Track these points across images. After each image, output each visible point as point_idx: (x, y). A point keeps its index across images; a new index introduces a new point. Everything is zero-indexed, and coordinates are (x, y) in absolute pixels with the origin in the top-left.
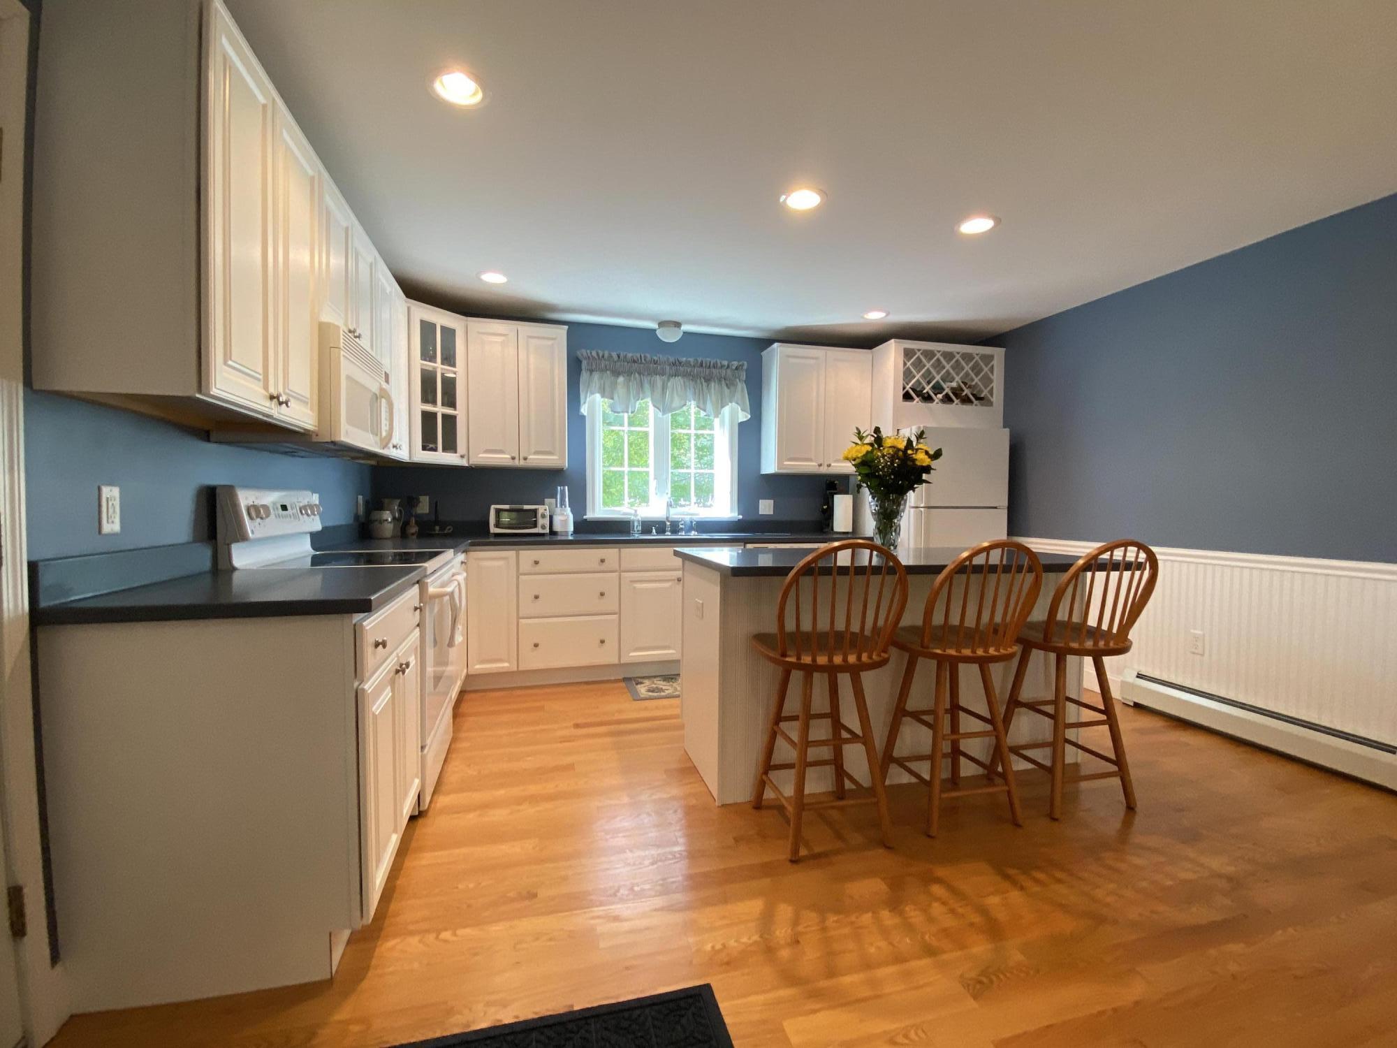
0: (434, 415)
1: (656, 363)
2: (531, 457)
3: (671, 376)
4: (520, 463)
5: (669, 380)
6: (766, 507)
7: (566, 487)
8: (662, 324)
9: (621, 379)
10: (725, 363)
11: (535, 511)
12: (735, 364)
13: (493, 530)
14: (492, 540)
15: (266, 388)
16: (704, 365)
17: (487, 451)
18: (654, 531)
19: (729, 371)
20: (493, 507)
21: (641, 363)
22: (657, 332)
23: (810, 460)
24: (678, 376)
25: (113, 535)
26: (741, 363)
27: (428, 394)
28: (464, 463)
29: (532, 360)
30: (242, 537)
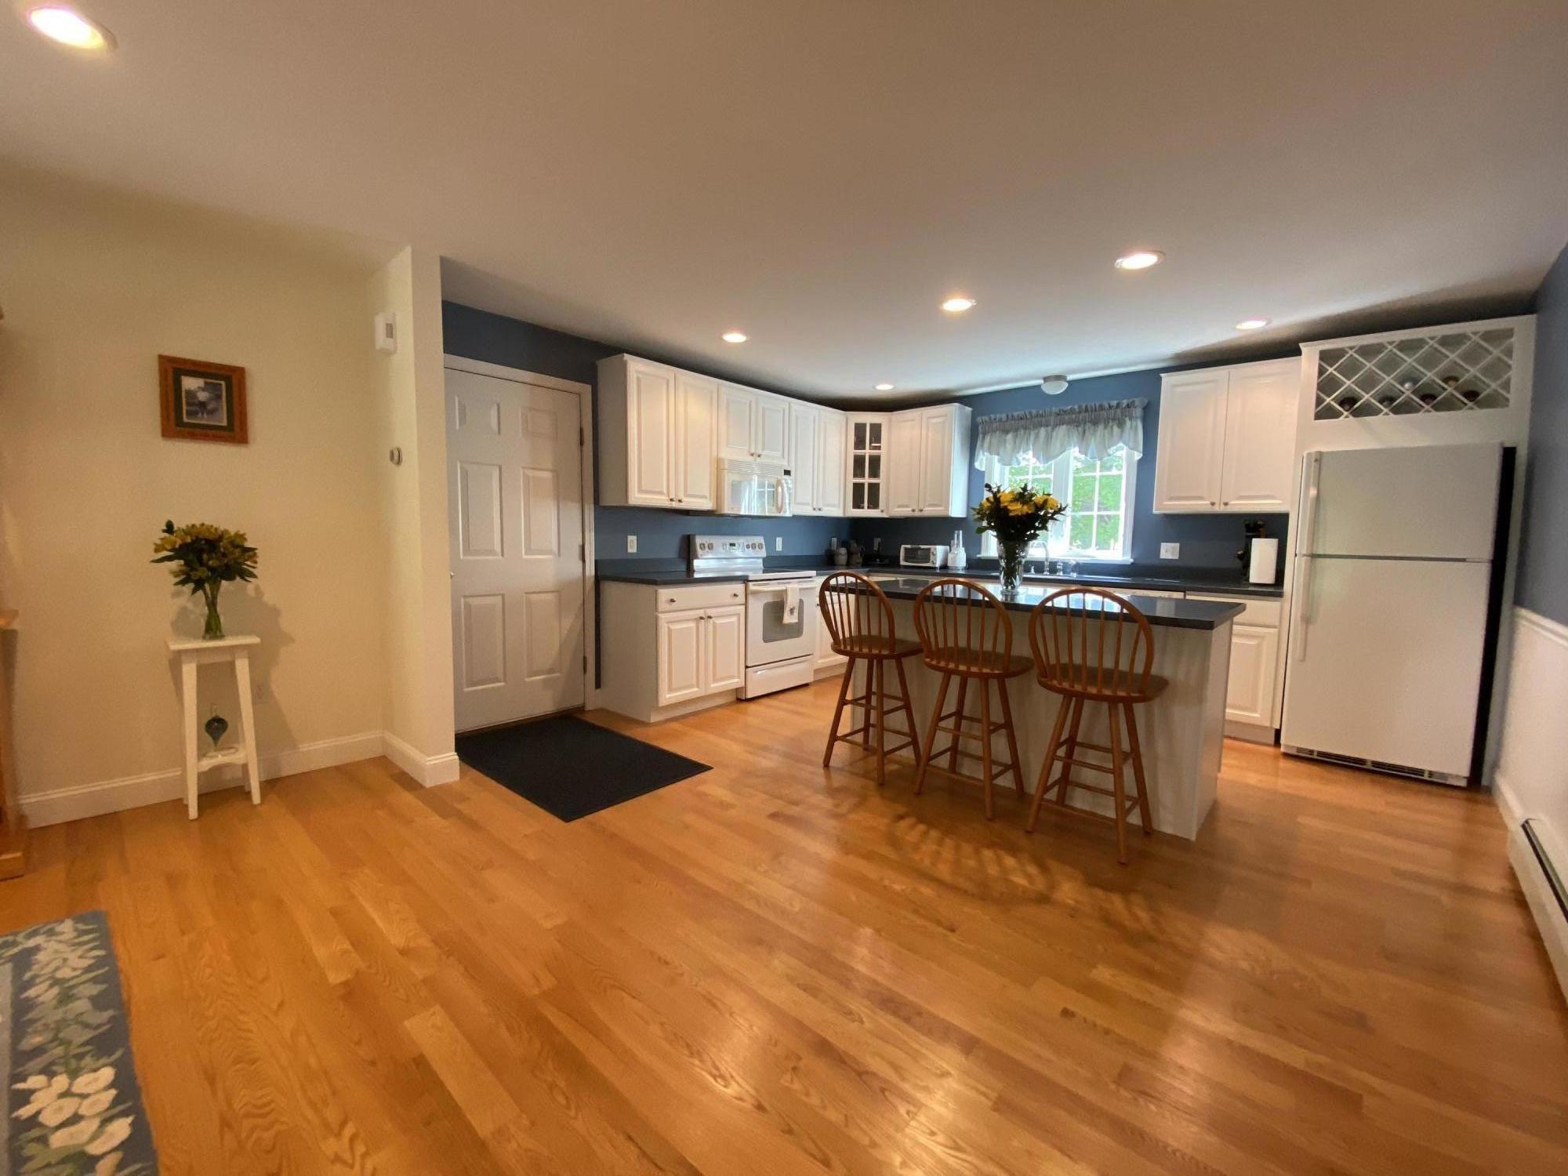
0: (863, 485)
1: (1042, 416)
2: (926, 509)
3: (1056, 425)
4: (917, 514)
5: (1053, 430)
6: (1169, 551)
7: (961, 532)
8: (1046, 379)
9: (1010, 436)
10: (1114, 403)
11: (929, 549)
12: (1125, 402)
13: (902, 563)
14: (902, 570)
15: (669, 496)
16: (1089, 409)
17: (899, 507)
18: (1033, 570)
19: (1119, 411)
20: (903, 546)
21: (1027, 419)
22: (1043, 388)
23: (1201, 498)
24: (1063, 424)
25: (632, 554)
26: (1131, 400)
27: (858, 469)
28: (885, 515)
29: (930, 435)
30: (697, 558)
